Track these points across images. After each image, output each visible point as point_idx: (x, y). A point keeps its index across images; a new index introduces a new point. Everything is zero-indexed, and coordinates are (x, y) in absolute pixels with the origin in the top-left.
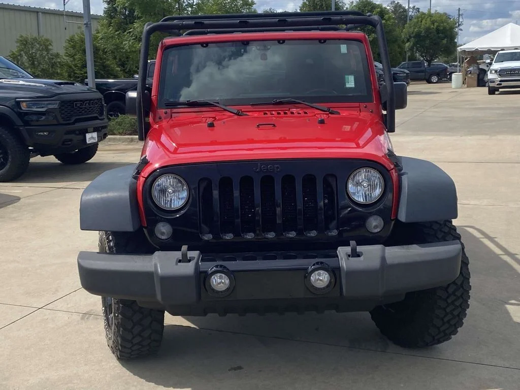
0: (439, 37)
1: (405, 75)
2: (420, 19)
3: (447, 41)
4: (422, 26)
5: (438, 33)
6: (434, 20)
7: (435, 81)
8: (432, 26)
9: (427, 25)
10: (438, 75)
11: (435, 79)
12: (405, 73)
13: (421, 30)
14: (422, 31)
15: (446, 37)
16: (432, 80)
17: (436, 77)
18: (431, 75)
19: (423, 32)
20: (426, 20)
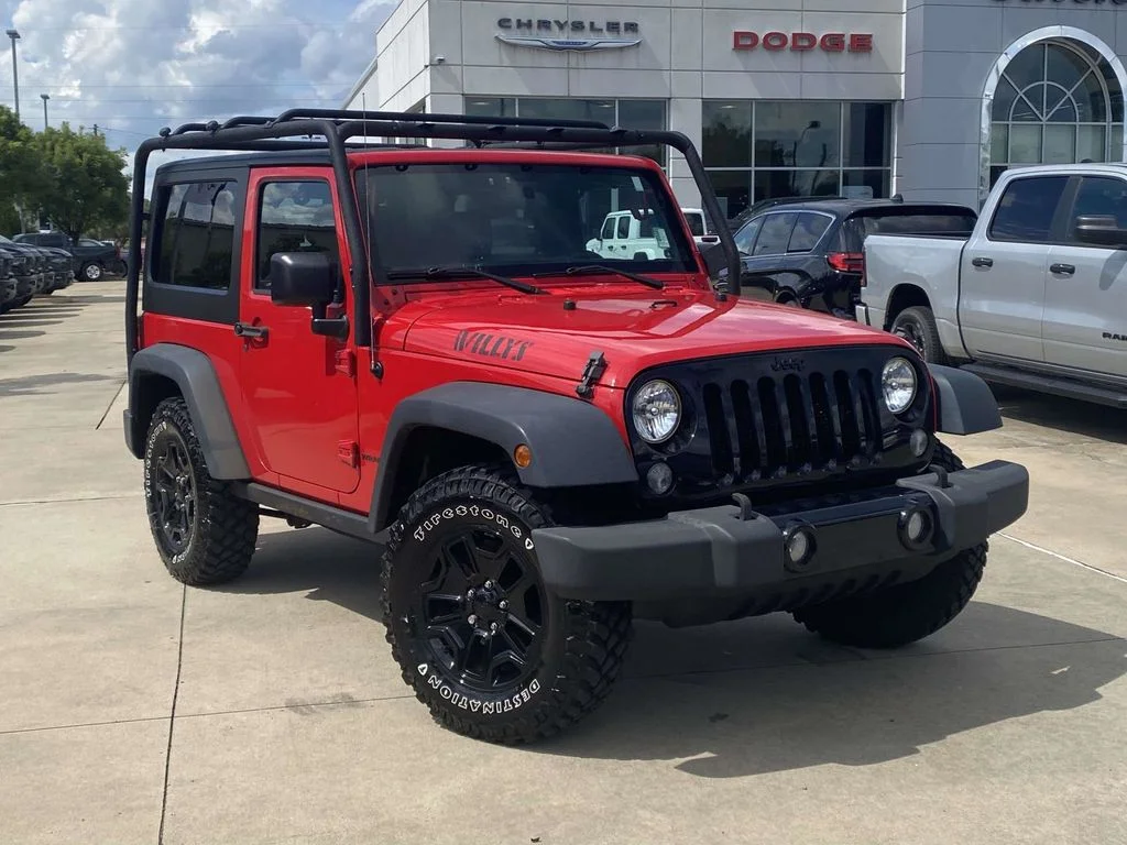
0: (94, 184)
1: (65, 260)
2: (48, 144)
3: (113, 191)
4: (56, 159)
5: (92, 176)
6: (79, 148)
7: (94, 277)
8: (78, 160)
9: (67, 157)
10: (100, 263)
11: (94, 271)
12: (63, 256)
13: (55, 166)
14: (56, 170)
15: (108, 184)
16: (89, 274)
17: (95, 267)
18: (87, 262)
19: (59, 170)
20: (62, 147)
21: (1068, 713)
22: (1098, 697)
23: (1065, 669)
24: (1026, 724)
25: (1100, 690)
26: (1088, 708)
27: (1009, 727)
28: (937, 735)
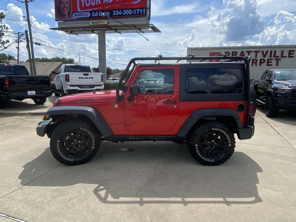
21: (27, 162)
22: (23, 167)
23: (33, 171)
24: (33, 158)
25: (24, 169)
26: (24, 164)
27: (35, 157)
28: (44, 153)
